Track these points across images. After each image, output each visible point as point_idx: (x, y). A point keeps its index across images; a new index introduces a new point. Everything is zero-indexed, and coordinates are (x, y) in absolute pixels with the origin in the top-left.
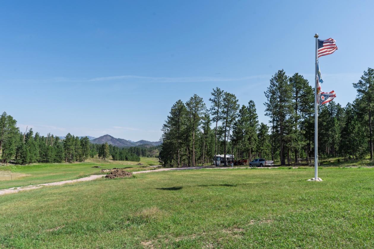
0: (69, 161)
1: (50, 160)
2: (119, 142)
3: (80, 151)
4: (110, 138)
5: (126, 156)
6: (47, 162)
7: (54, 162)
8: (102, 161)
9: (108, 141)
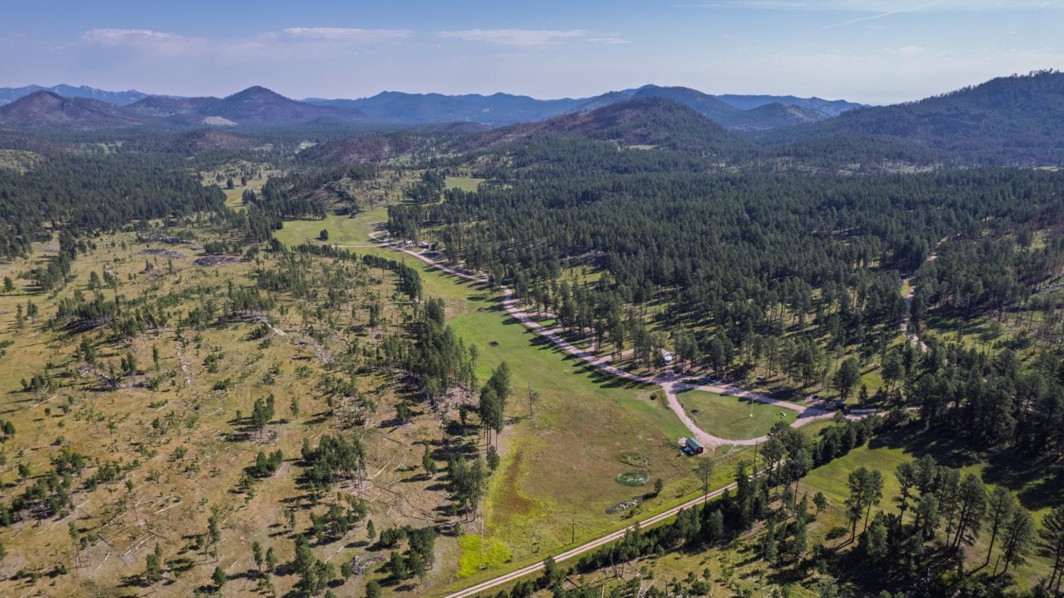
9: (51, 110)
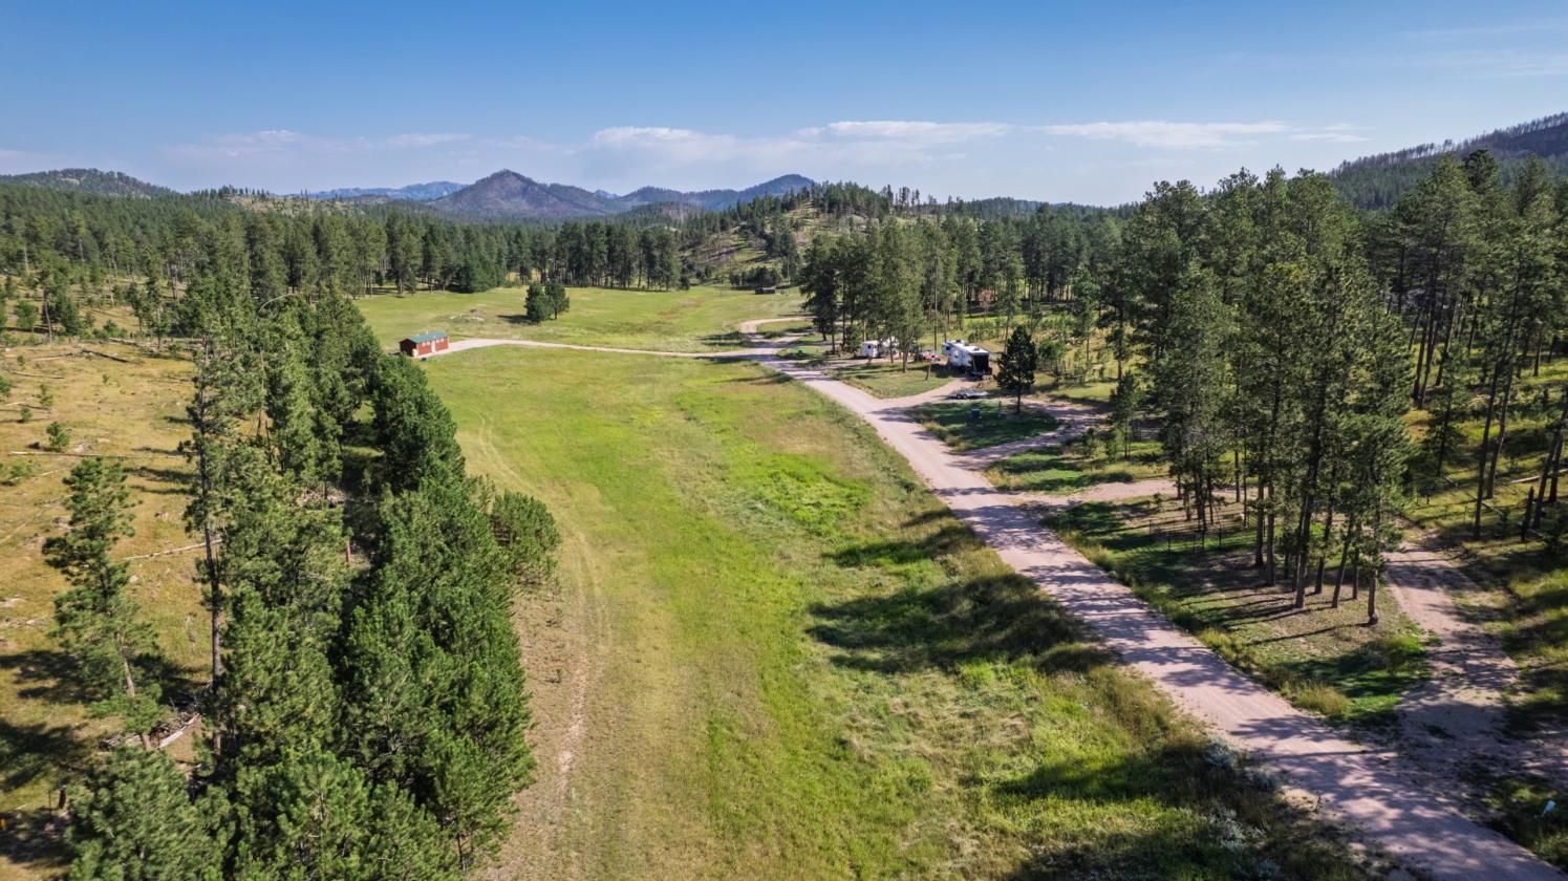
2: (555, 200)
4: (519, 184)
9: (510, 195)
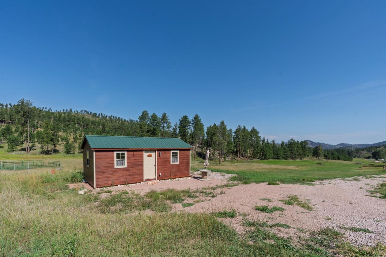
0: (292, 158)
1: (280, 158)
3: (301, 152)
4: (310, 142)
5: (338, 156)
6: (278, 158)
7: (282, 159)
8: (317, 159)
